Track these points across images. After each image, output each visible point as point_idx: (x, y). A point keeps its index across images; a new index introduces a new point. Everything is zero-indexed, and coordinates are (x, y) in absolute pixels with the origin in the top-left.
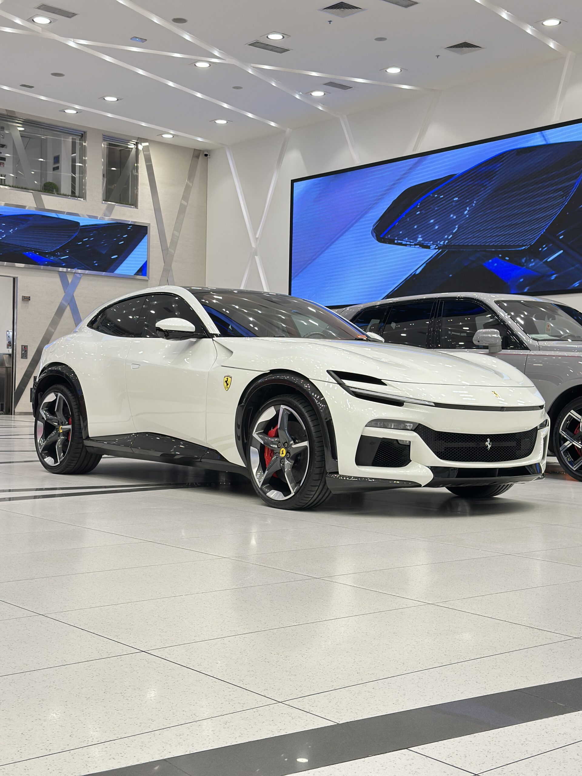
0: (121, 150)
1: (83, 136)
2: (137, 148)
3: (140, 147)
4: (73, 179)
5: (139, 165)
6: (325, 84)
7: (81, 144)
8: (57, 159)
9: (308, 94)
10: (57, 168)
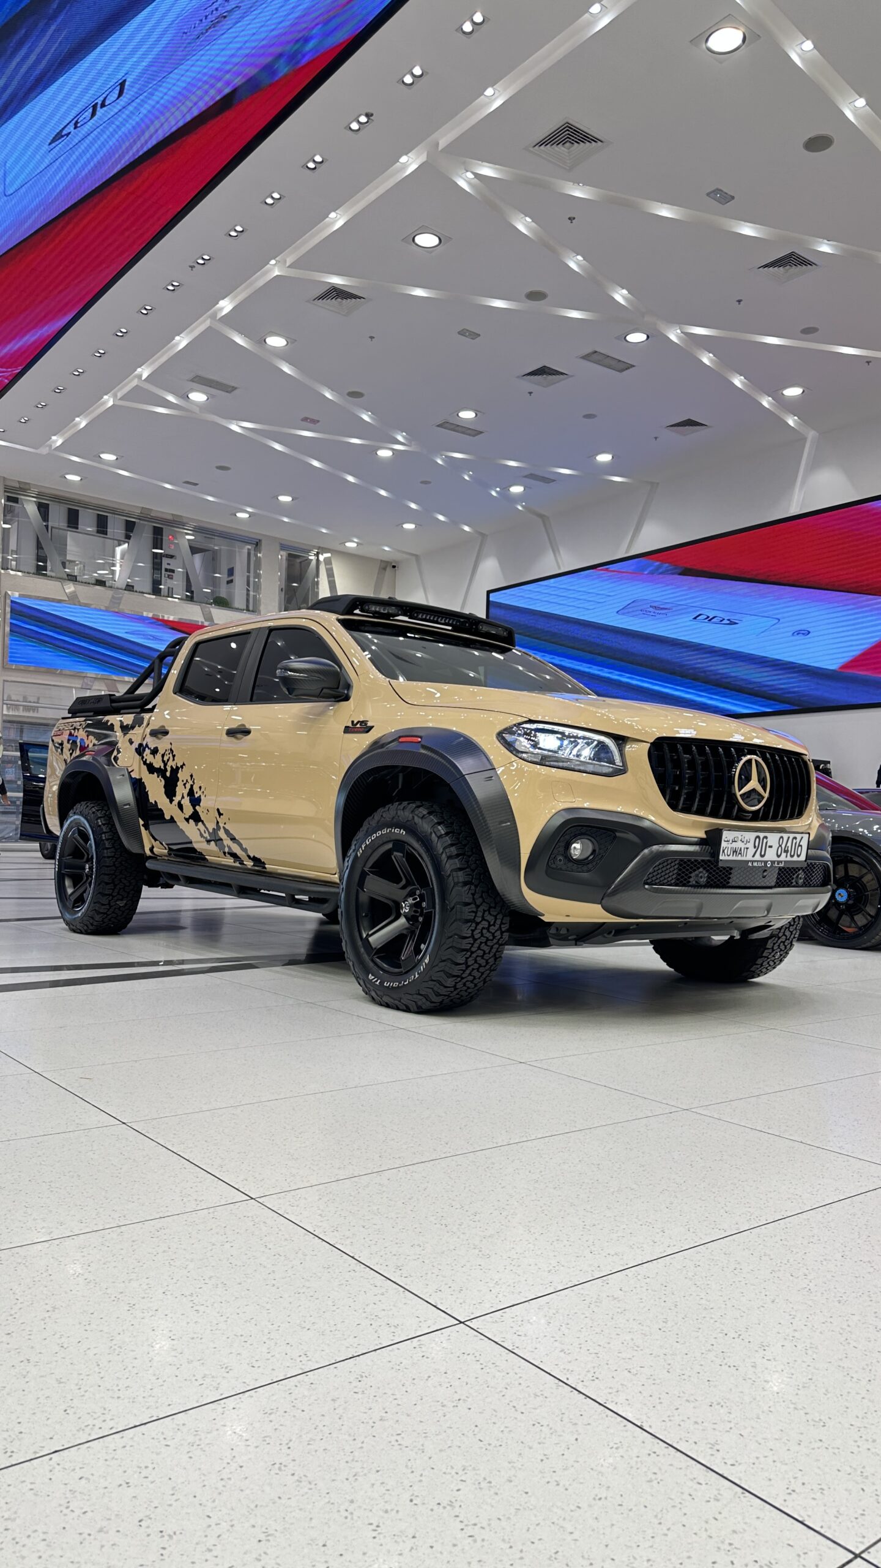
0: (300, 562)
1: (257, 544)
2: (318, 560)
3: (321, 558)
4: (248, 595)
5: (319, 579)
6: (526, 477)
7: (256, 556)
8: (231, 572)
9: (505, 488)
10: (231, 581)
